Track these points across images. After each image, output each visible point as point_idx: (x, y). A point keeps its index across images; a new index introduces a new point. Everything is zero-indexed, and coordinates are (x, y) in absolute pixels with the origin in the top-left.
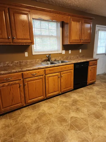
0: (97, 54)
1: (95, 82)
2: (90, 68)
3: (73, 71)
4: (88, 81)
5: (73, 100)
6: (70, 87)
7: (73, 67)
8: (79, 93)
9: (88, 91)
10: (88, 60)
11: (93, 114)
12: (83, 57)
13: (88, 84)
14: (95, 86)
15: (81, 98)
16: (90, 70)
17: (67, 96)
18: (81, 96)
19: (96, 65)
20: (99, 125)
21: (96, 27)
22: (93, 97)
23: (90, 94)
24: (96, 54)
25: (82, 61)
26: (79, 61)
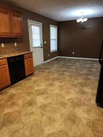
0: (34, 48)
1: (33, 72)
2: (26, 61)
3: (7, 66)
4: (26, 74)
5: (9, 96)
6: (7, 83)
7: (6, 62)
8: (16, 86)
9: (27, 82)
10: (23, 53)
11: (28, 103)
12: (19, 50)
13: (26, 76)
14: (33, 77)
15: (19, 91)
16: (26, 63)
17: (3, 93)
18: (19, 89)
19: (32, 57)
20: (31, 112)
21: (28, 22)
22: (30, 87)
23: (28, 85)
24: (32, 47)
25: (16, 55)
26: (13, 55)
